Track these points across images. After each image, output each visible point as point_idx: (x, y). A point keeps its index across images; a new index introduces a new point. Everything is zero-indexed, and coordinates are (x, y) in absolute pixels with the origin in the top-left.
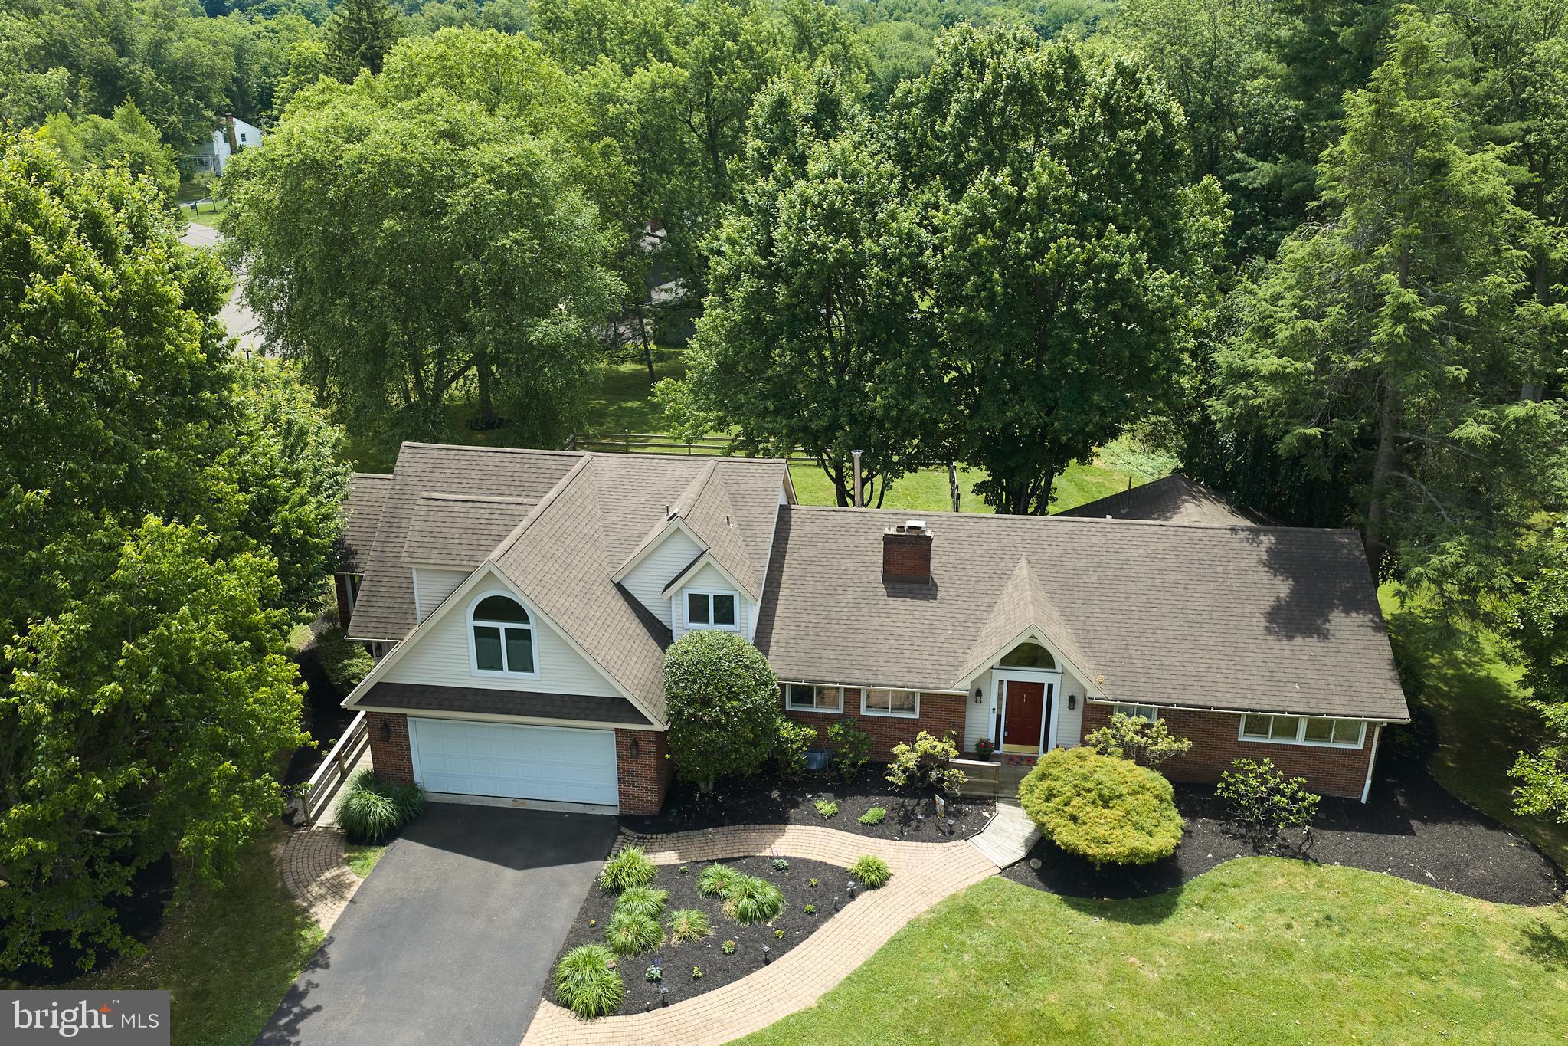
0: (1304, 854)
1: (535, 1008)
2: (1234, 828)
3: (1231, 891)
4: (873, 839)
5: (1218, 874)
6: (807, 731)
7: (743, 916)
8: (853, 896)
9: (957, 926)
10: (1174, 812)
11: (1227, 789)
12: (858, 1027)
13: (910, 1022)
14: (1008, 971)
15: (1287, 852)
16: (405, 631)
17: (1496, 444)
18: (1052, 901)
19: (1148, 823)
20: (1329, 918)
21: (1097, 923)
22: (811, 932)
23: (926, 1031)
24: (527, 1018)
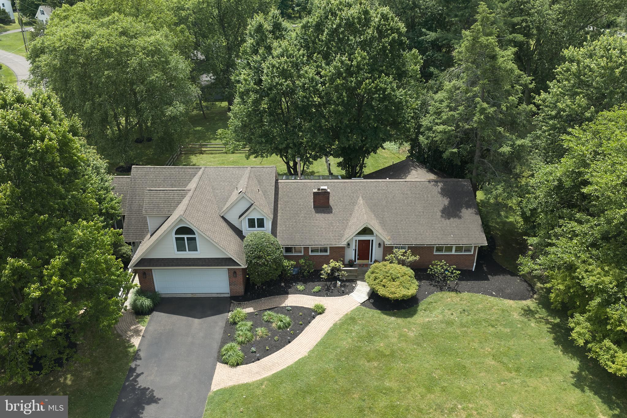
0: (456, 290)
1: (215, 365)
2: (433, 283)
3: (434, 304)
4: (318, 297)
5: (430, 299)
6: (292, 262)
7: (279, 328)
8: (314, 318)
9: (348, 324)
10: (415, 281)
11: (431, 271)
12: (322, 360)
13: (338, 357)
14: (367, 337)
15: (451, 290)
16: (144, 237)
17: (513, 153)
18: (378, 313)
19: (407, 285)
20: (464, 310)
21: (393, 319)
22: (302, 331)
23: (344, 359)
24: (214, 369)
